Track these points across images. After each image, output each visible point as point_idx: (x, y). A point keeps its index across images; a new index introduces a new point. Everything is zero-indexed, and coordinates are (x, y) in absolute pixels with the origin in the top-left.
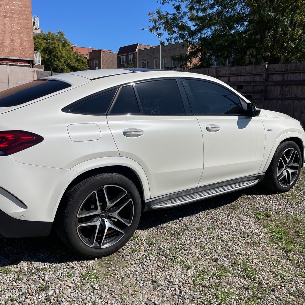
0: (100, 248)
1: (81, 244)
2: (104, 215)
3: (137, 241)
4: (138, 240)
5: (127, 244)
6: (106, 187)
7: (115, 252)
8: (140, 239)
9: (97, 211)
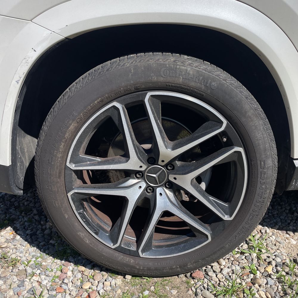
0: (135, 254)
1: (82, 234)
2: (154, 176)
3: (255, 261)
4: (258, 258)
5: (223, 262)
6: (152, 96)
7: (185, 272)
8: (264, 256)
9: (127, 161)
